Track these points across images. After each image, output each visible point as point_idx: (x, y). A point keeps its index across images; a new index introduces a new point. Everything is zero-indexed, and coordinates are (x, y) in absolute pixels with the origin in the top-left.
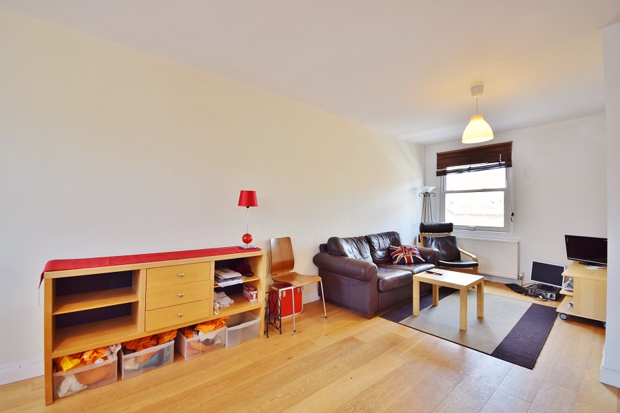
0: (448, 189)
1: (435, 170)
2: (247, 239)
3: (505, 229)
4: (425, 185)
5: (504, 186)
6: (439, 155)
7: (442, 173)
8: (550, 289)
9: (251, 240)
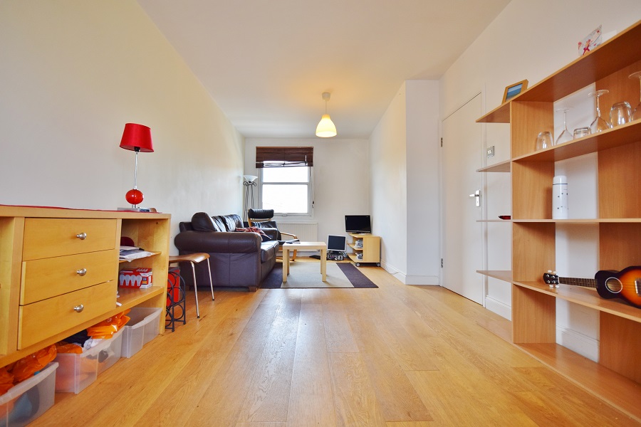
0: (264, 181)
1: (254, 162)
2: (134, 197)
3: (309, 215)
4: (244, 174)
5: (306, 181)
6: (258, 149)
7: (260, 166)
8: (337, 253)
9: (142, 199)
